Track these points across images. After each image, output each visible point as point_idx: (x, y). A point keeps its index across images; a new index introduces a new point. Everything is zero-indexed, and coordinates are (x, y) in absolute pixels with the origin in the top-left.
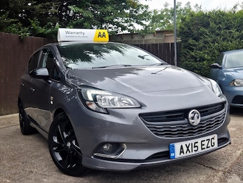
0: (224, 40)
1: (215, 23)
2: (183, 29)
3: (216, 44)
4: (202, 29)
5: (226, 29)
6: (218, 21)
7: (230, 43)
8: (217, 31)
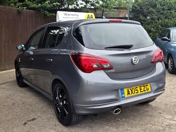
0: (166, 18)
1: (161, 5)
2: (136, 8)
3: (160, 21)
4: (151, 9)
5: (168, 10)
6: (163, 4)
7: (170, 20)
8: (161, 11)
